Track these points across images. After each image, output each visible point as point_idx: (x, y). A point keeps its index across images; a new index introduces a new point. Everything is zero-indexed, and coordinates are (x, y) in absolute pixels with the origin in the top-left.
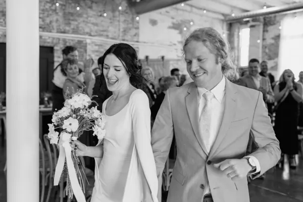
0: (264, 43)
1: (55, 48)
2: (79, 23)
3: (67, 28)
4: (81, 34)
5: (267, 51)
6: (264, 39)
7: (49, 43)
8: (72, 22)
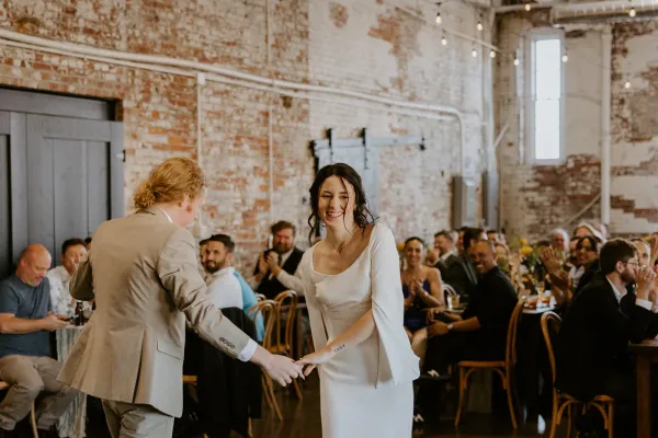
0: (616, 90)
1: (126, 104)
2: (177, 18)
3: (152, 35)
4: (181, 56)
5: (626, 113)
6: (615, 77)
7: (110, 85)
8: (162, 14)
